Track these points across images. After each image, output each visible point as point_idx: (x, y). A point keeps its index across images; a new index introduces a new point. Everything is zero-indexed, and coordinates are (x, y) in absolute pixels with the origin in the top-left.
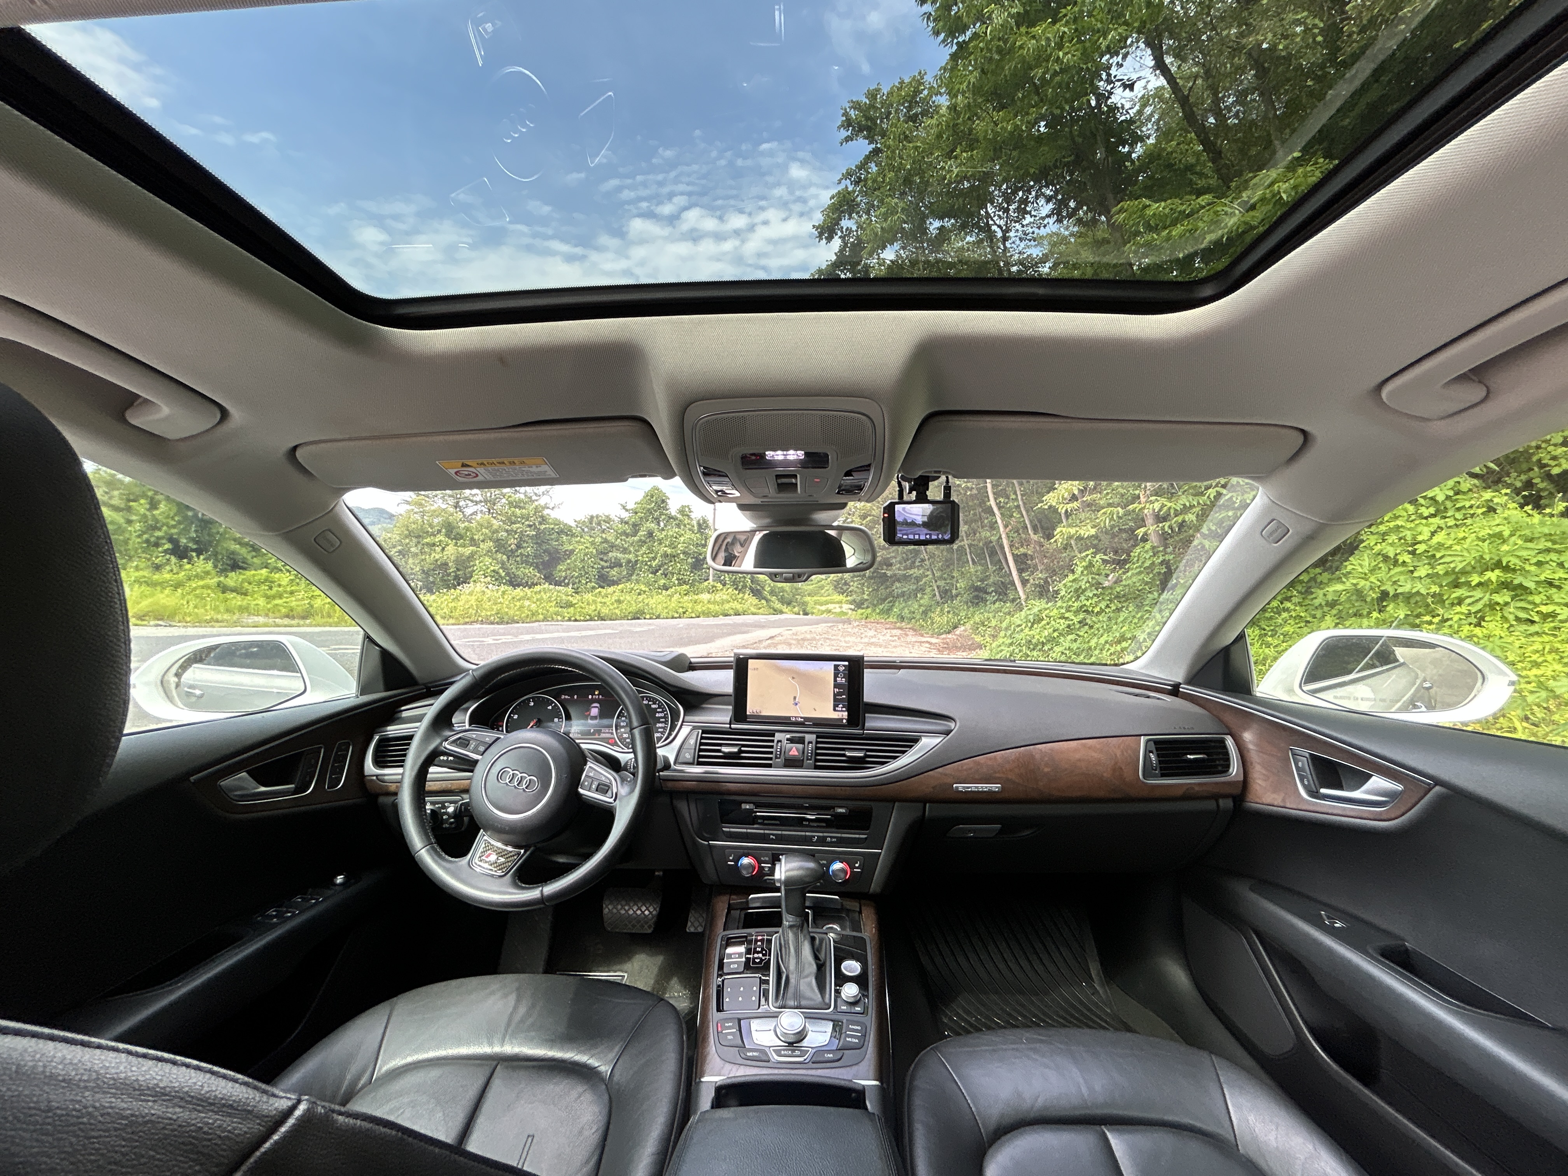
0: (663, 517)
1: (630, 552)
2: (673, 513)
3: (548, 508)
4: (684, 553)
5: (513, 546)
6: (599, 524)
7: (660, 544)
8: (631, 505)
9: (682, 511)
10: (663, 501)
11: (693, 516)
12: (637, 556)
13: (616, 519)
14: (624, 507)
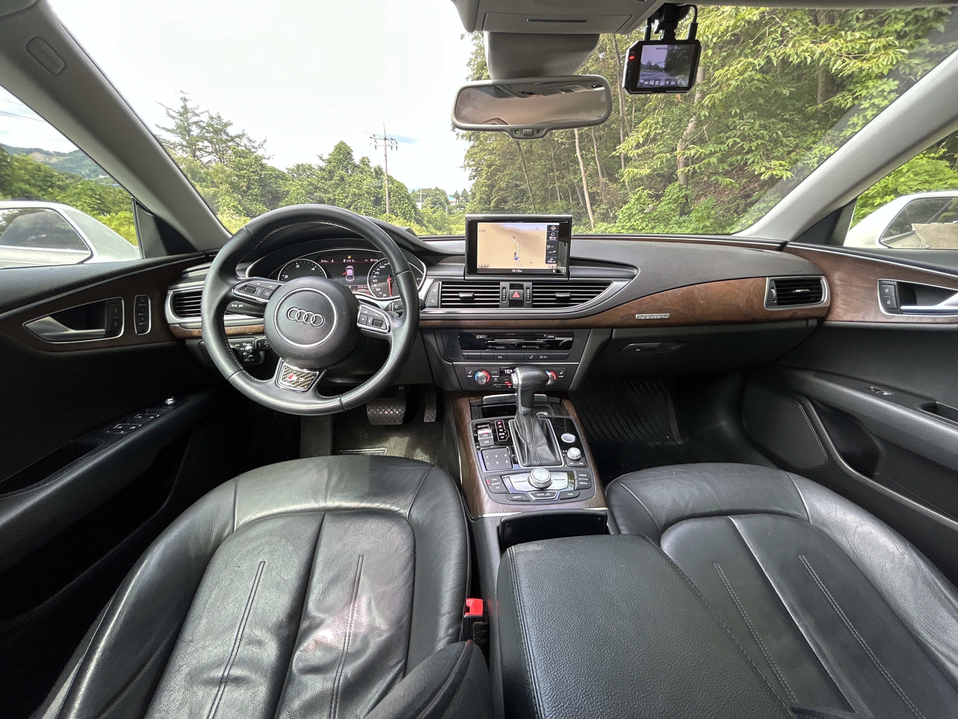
0: (350, 166)
1: (329, 193)
2: (357, 163)
3: (265, 158)
4: (367, 193)
5: (244, 188)
6: (304, 171)
7: (350, 186)
8: (326, 157)
9: (363, 161)
10: (349, 153)
11: (371, 165)
12: (335, 195)
13: (316, 167)
14: (321, 158)
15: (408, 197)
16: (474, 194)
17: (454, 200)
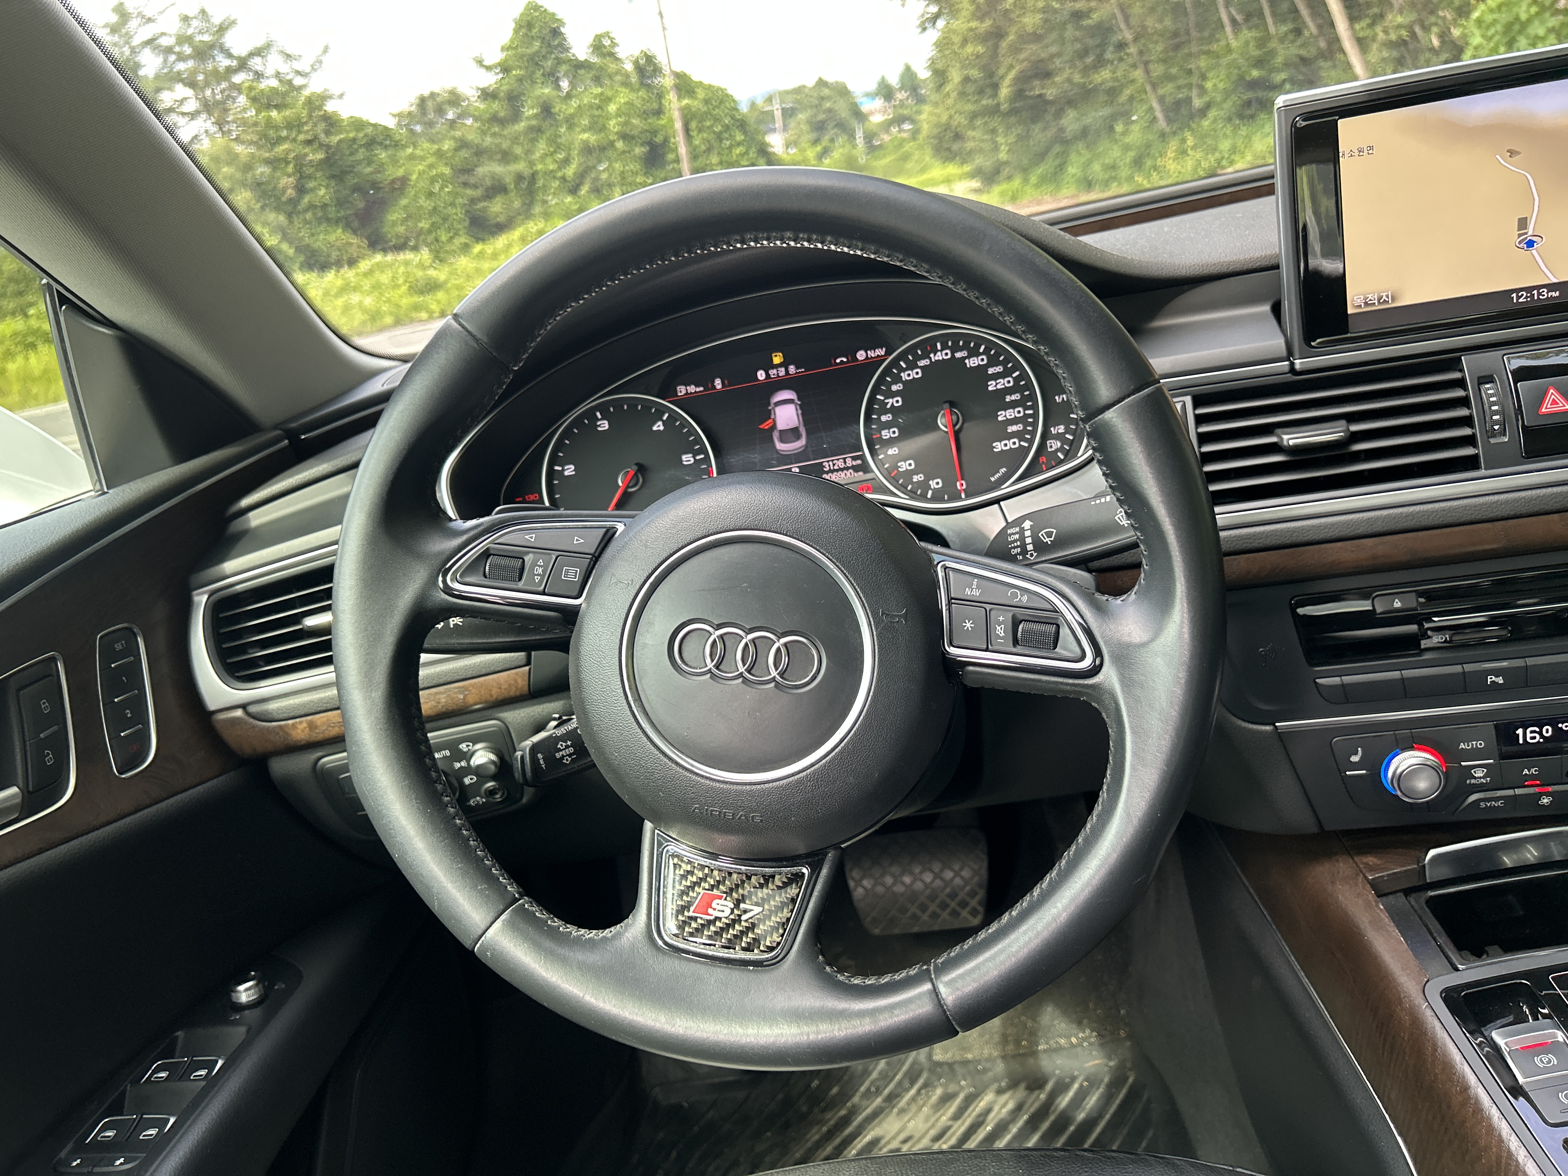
2: (582, 57)
3: (333, 97)
4: (623, 137)
5: (291, 192)
6: (440, 111)
7: (571, 127)
8: (495, 56)
9: (598, 47)
10: (556, 32)
11: (622, 52)
13: (471, 92)
14: (480, 63)
15: (742, 124)
16: (940, 75)
17: (879, 103)
